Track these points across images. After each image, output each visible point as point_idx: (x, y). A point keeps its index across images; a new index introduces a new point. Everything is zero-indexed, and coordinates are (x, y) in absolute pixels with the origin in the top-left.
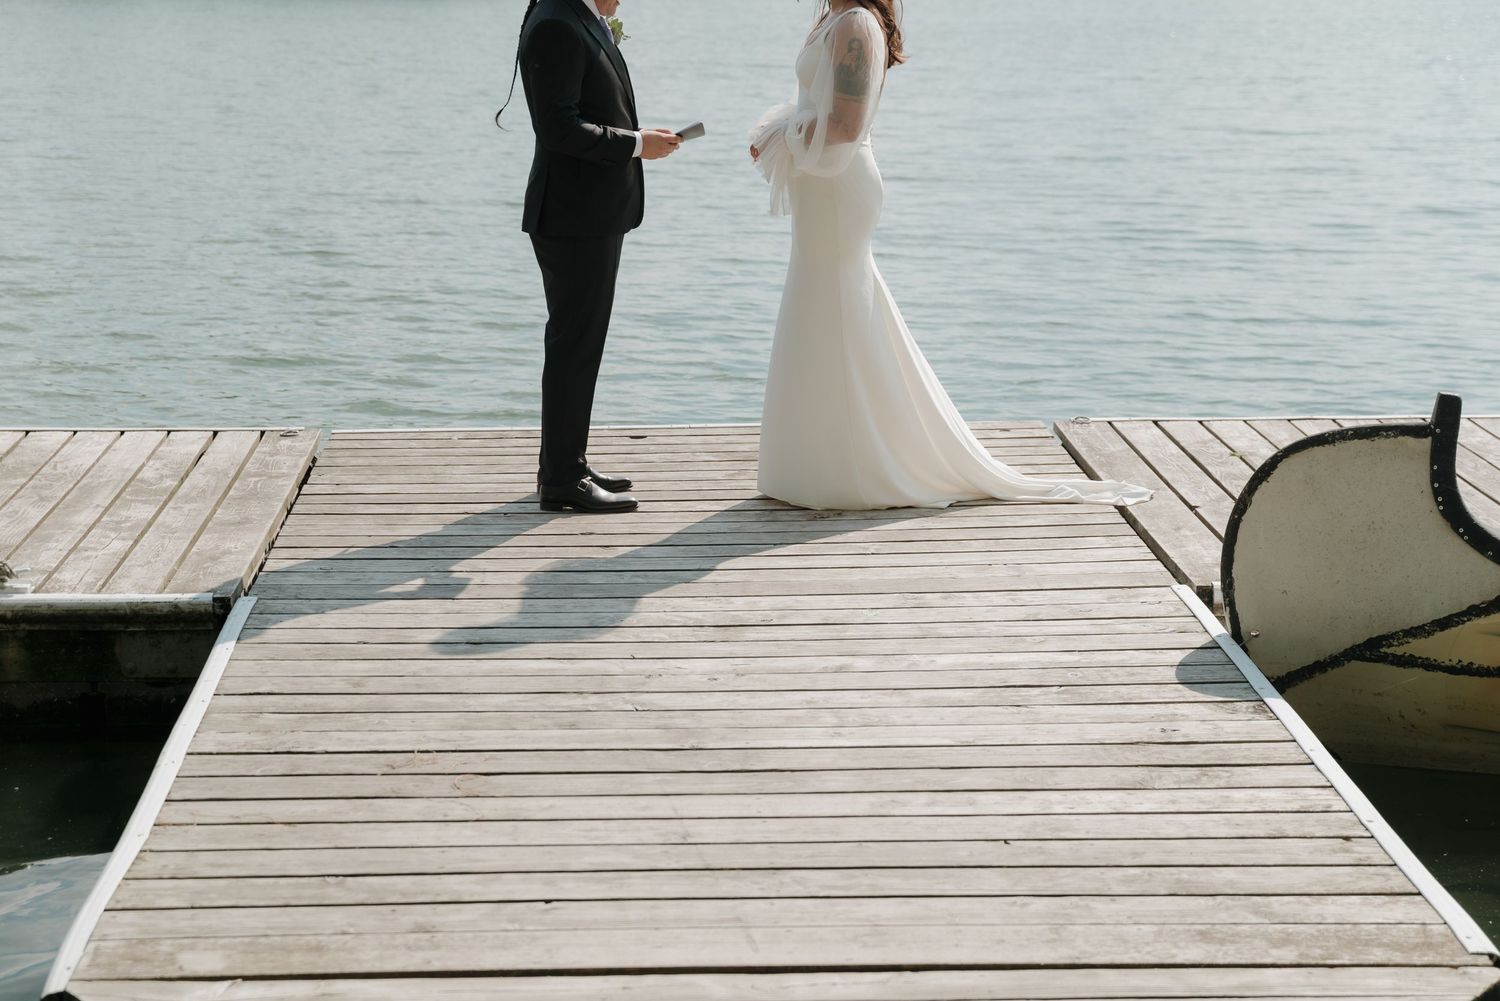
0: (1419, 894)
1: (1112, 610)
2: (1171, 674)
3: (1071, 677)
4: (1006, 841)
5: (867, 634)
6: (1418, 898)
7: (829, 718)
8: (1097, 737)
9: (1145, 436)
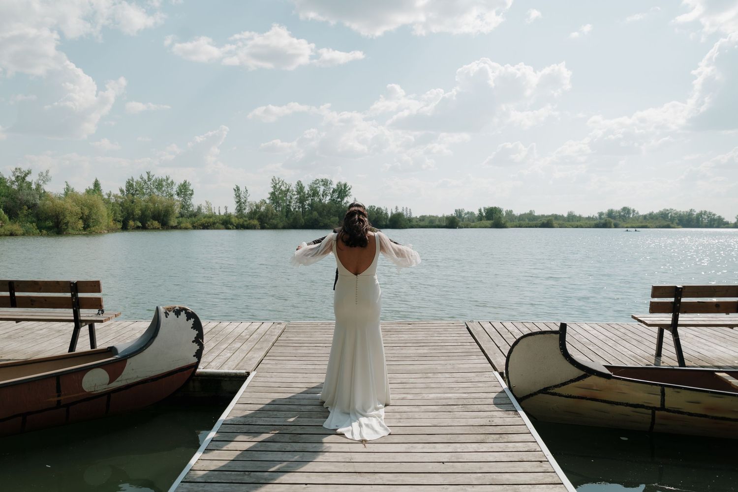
0: (562, 484)
1: (477, 379)
2: (491, 401)
3: (465, 402)
4: (443, 463)
5: (412, 387)
6: (562, 485)
7: (398, 416)
8: (471, 423)
9: (487, 326)
